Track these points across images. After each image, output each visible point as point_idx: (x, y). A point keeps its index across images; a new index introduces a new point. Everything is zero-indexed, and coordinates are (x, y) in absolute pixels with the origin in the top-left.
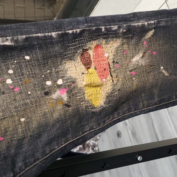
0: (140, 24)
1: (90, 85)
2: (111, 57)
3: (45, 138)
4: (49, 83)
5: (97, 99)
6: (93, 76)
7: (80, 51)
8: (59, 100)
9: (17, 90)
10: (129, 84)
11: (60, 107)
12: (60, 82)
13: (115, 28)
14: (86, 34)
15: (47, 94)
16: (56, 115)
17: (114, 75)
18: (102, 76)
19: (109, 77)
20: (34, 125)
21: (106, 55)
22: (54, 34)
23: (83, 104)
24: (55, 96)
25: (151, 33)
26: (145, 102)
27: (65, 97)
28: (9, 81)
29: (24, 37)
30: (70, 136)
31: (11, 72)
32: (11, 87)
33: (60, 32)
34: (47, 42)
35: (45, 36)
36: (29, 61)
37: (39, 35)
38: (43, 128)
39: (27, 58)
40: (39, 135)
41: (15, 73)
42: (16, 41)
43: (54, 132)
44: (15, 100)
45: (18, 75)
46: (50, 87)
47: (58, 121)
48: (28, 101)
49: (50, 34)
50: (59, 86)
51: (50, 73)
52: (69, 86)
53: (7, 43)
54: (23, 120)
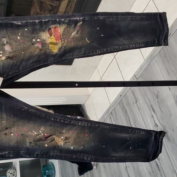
0: (75, 19)
1: (52, 43)
2: (62, 32)
3: (31, 61)
4: (34, 40)
5: (54, 49)
6: (53, 39)
7: (48, 28)
8: (38, 47)
9: (21, 41)
10: (69, 44)
11: (38, 50)
12: (38, 40)
13: (63, 20)
14: (50, 21)
15: (33, 44)
16: (36, 53)
17: (63, 40)
18: (56, 40)
19: (60, 41)
20: (27, 55)
21: (59, 31)
22: (37, 21)
23: (48, 51)
24: (36, 46)
25: (81, 23)
26: (77, 53)
27: (40, 46)
28: (19, 38)
29: (25, 21)
30: (41, 62)
31: (20, 34)
32: (19, 40)
33: (39, 20)
34: (34, 24)
35: (33, 22)
36: (26, 31)
37: (31, 21)
38: (30, 57)
39: (26, 29)
40: (29, 60)
41: (21, 35)
42: (22, 23)
43: (35, 59)
44: (20, 45)
45: (22, 35)
46: (34, 42)
47: (36, 55)
48: (25, 46)
49: (35, 21)
50: (38, 42)
51: (35, 36)
52: (42, 42)
53: (19, 24)
54: (23, 53)
